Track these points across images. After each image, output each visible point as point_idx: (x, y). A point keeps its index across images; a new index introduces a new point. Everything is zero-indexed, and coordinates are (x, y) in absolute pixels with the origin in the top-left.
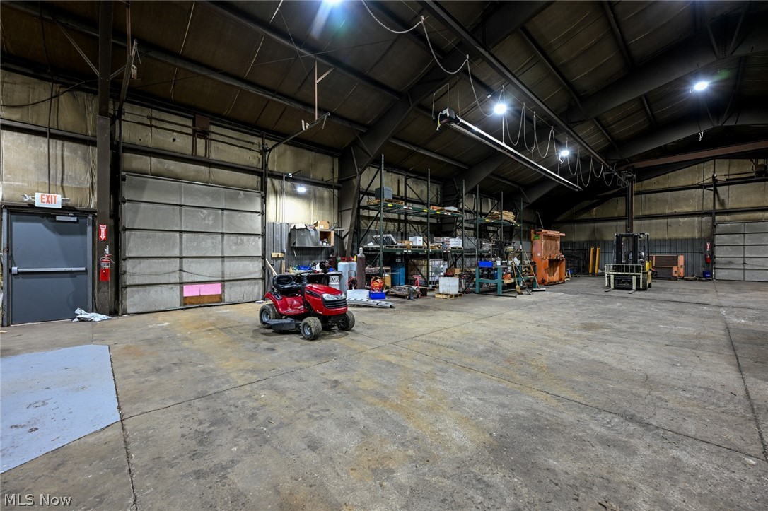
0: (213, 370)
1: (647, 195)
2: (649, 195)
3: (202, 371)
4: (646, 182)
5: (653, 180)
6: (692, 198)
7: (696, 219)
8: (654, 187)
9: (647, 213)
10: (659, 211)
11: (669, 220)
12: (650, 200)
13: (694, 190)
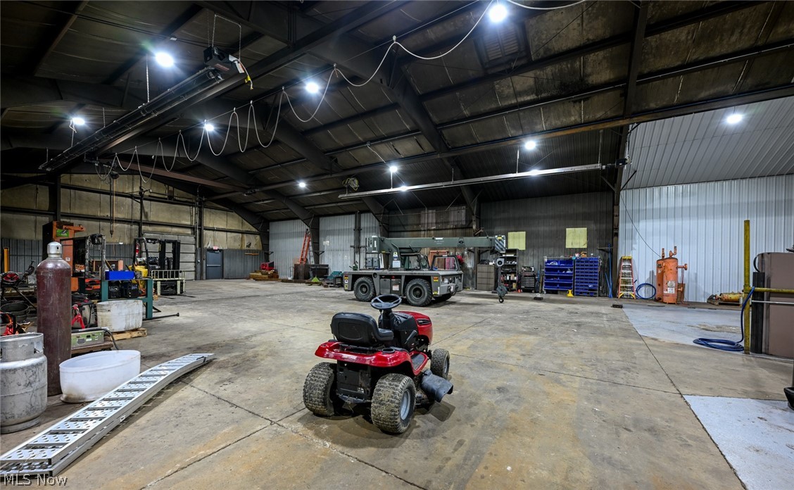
0: (588, 399)
1: (77, 191)
2: (79, 192)
3: (599, 403)
4: (75, 176)
5: (85, 176)
6: (123, 205)
7: (126, 226)
8: (85, 185)
9: (77, 211)
10: (90, 212)
11: (102, 223)
12: (80, 198)
13: (124, 198)
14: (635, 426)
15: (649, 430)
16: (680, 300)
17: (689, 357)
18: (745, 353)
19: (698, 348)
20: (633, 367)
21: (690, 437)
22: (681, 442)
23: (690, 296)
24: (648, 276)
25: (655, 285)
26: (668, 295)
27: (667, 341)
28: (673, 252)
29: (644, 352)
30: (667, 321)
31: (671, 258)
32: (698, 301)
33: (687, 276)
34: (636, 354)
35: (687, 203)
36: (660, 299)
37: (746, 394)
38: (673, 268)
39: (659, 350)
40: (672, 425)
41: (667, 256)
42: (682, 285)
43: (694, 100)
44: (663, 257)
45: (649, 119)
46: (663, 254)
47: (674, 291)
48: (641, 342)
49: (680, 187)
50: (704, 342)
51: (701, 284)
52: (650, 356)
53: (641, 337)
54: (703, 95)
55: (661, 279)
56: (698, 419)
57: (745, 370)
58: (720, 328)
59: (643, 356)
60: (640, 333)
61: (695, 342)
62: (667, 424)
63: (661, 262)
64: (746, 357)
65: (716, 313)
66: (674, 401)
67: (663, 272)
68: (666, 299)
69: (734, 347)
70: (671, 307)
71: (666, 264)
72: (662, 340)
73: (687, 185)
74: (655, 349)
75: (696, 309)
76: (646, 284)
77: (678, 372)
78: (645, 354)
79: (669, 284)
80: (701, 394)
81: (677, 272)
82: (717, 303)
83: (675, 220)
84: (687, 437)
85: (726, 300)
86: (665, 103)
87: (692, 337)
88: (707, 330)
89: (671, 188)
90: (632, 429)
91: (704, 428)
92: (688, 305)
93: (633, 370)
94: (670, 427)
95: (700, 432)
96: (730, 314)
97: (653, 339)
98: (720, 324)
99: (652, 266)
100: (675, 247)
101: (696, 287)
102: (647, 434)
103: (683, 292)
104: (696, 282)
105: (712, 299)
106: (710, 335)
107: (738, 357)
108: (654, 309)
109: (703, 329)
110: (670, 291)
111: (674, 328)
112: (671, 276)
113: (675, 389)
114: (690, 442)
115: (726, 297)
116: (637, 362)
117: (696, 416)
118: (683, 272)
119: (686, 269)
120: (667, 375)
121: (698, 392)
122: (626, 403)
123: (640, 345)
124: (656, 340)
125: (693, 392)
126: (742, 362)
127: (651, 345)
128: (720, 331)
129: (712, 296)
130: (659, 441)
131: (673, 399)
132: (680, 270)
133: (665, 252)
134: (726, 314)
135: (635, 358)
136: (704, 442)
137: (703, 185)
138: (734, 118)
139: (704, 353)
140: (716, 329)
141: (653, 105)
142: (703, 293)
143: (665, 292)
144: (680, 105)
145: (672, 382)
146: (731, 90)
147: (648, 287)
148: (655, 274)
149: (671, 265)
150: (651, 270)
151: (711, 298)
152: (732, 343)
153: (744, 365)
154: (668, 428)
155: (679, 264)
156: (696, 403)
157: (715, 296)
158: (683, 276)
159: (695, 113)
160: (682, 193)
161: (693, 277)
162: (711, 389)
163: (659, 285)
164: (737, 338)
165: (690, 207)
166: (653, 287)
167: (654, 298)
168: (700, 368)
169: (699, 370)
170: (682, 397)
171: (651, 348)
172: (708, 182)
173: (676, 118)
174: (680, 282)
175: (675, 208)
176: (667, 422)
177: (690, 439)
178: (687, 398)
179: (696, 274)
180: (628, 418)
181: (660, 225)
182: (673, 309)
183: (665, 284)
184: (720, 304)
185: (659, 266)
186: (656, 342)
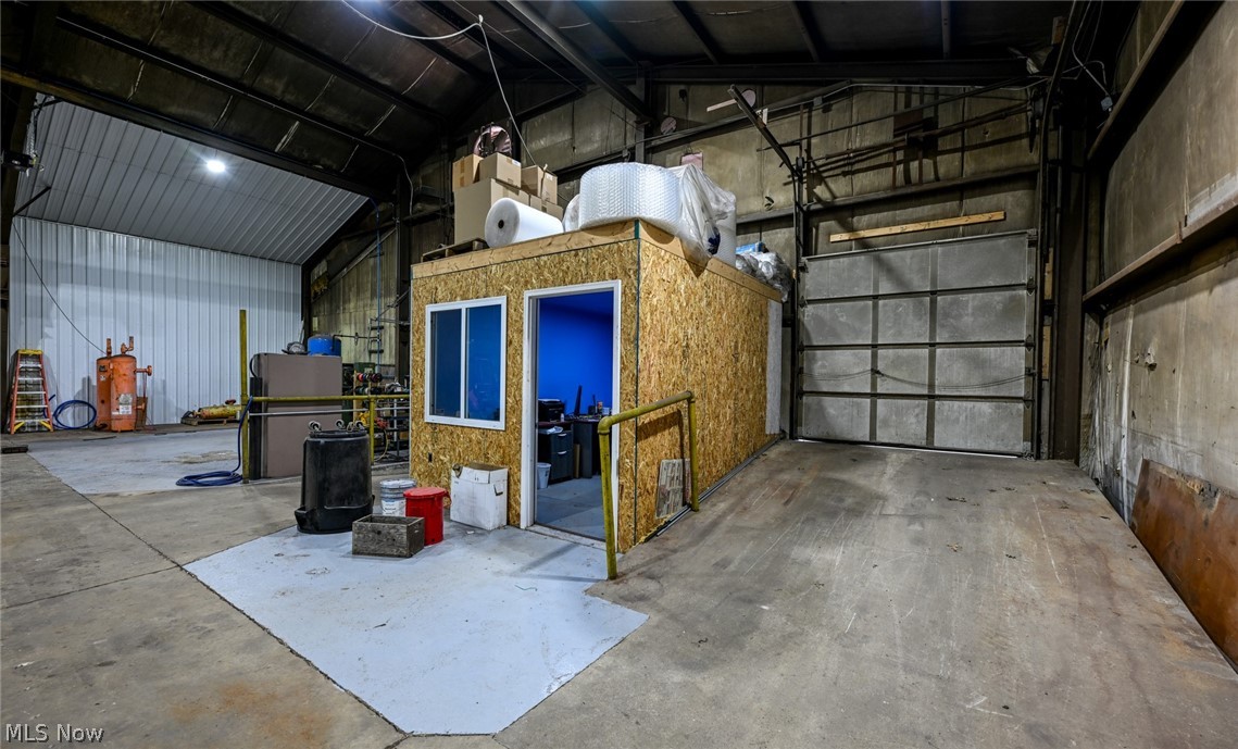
3: (28, 649)
14: (118, 651)
15: (145, 643)
16: (141, 425)
17: (176, 508)
18: (244, 483)
19: (186, 491)
20: (85, 555)
21: (207, 620)
22: (197, 634)
23: (155, 417)
24: (79, 387)
25: (95, 402)
26: (119, 418)
27: (135, 494)
28: (127, 346)
29: (99, 522)
30: (127, 461)
31: (123, 355)
32: (167, 422)
33: (150, 385)
34: (83, 530)
35: (147, 268)
36: (104, 426)
37: (257, 533)
38: (129, 373)
39: (124, 511)
40: (179, 616)
41: (116, 351)
42: (144, 399)
43: (162, 110)
44: (109, 353)
45: (83, 102)
46: (109, 348)
47: (130, 410)
48: (89, 506)
49: (136, 241)
50: (191, 481)
51: (171, 397)
52: (112, 525)
53: (85, 498)
54: (173, 109)
55: (106, 390)
56: (212, 590)
57: (249, 504)
58: (207, 457)
59: (100, 528)
60: (81, 490)
61: (179, 484)
62: (171, 619)
63: (105, 362)
64: (245, 487)
65: (195, 437)
66: (172, 581)
67: (109, 380)
68: (116, 425)
69: (229, 478)
70: (127, 437)
71: (112, 367)
72: (126, 494)
73: (147, 240)
74: (117, 511)
75: (168, 435)
76: (75, 402)
77: (166, 536)
78: (102, 525)
79: (121, 399)
80: (207, 554)
81: (135, 379)
82: (195, 423)
83: (128, 293)
84: (204, 622)
85: (208, 417)
86: (110, 88)
87: (172, 477)
88: (190, 463)
89: (122, 239)
90: (113, 658)
91: (221, 598)
92: (154, 429)
93: (86, 558)
94: (176, 621)
95: (219, 607)
96: (214, 435)
97: (108, 496)
98: (206, 451)
99: (86, 369)
100: (131, 338)
101: (165, 401)
102: (143, 652)
103: (144, 411)
104: (165, 393)
105: (188, 419)
106: (196, 470)
107: (237, 490)
108: (98, 445)
109: (186, 462)
110: (124, 410)
111: (142, 470)
112: (124, 386)
113: (169, 562)
114: (209, 626)
115: (207, 412)
116: (90, 544)
117: (208, 587)
118: (145, 379)
119: (150, 374)
120: (150, 546)
121: (202, 554)
122: (90, 621)
123: (87, 511)
124: (115, 495)
125: (195, 557)
126: (242, 496)
127: (108, 507)
128: (208, 461)
129: (189, 413)
130: (165, 650)
131: (170, 578)
132: (139, 375)
133: (112, 345)
134: (208, 436)
135: (84, 537)
136: (227, 616)
137: (172, 247)
138: (216, 166)
139: (195, 496)
140: (202, 459)
141: (87, 80)
142: (174, 410)
143: (115, 413)
144: (137, 106)
145: (161, 554)
146: (212, 124)
147: (78, 408)
148: (94, 383)
149: (125, 367)
150: (85, 376)
151: (186, 416)
152: (228, 474)
153: (246, 498)
154: (173, 624)
155: (138, 367)
156: (203, 569)
157: (193, 413)
158: (145, 384)
159: (164, 132)
160: (140, 251)
161: (159, 387)
162: (217, 542)
163: (103, 402)
164: (231, 465)
165: (153, 276)
166: (89, 405)
167: (91, 425)
168: (195, 520)
169: (194, 523)
170: (182, 569)
171: (109, 512)
172: (179, 243)
173: (132, 124)
174: (140, 394)
175: (127, 273)
176: (168, 616)
177: (209, 623)
178: (189, 568)
179: (164, 382)
180: (103, 645)
181: (101, 296)
182: (132, 439)
183: (113, 400)
184: (200, 423)
185: (101, 369)
186: (116, 500)
